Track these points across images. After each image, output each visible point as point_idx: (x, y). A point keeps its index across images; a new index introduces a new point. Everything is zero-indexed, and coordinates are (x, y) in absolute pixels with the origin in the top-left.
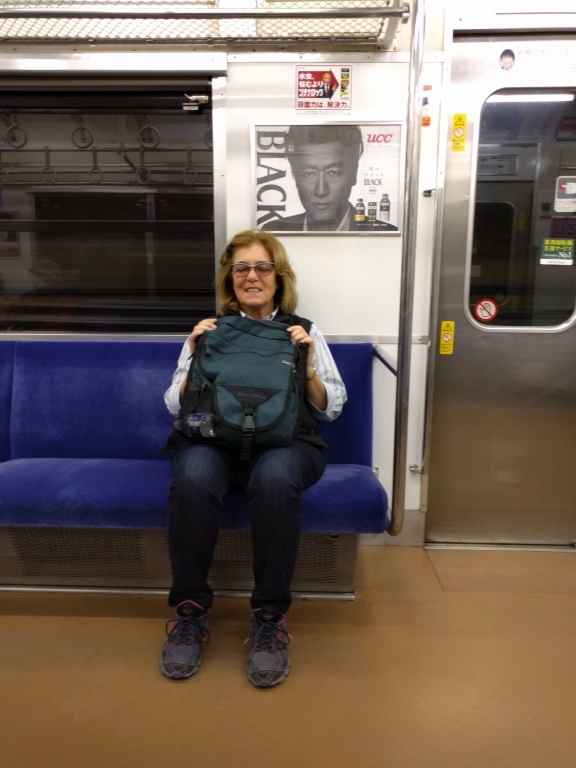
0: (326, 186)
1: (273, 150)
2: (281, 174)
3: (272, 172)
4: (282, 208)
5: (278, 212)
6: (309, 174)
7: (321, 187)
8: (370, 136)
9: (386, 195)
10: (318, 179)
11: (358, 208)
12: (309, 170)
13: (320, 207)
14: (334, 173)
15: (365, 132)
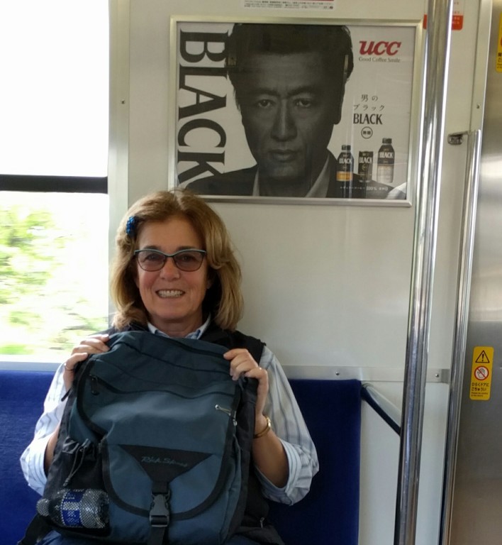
0: (291, 124)
1: (206, 62)
2: (218, 102)
3: (203, 99)
4: (220, 158)
5: (212, 164)
6: (265, 103)
7: (283, 125)
8: (364, 44)
9: (389, 141)
10: (279, 111)
11: (341, 161)
12: (264, 97)
13: (281, 157)
14: (305, 102)
15: (357, 37)
